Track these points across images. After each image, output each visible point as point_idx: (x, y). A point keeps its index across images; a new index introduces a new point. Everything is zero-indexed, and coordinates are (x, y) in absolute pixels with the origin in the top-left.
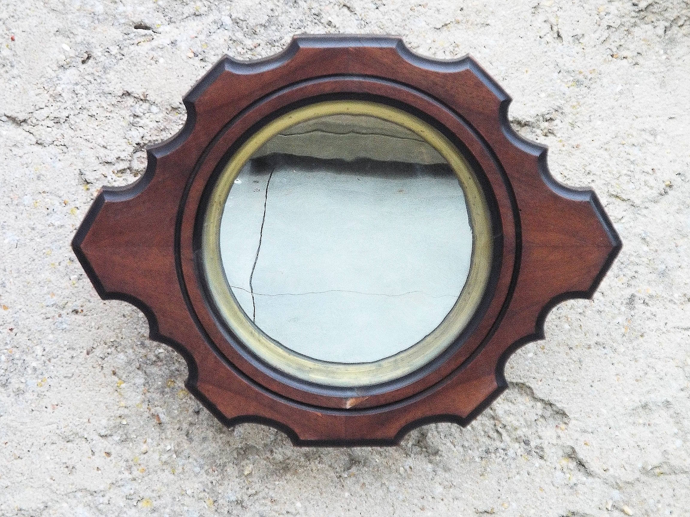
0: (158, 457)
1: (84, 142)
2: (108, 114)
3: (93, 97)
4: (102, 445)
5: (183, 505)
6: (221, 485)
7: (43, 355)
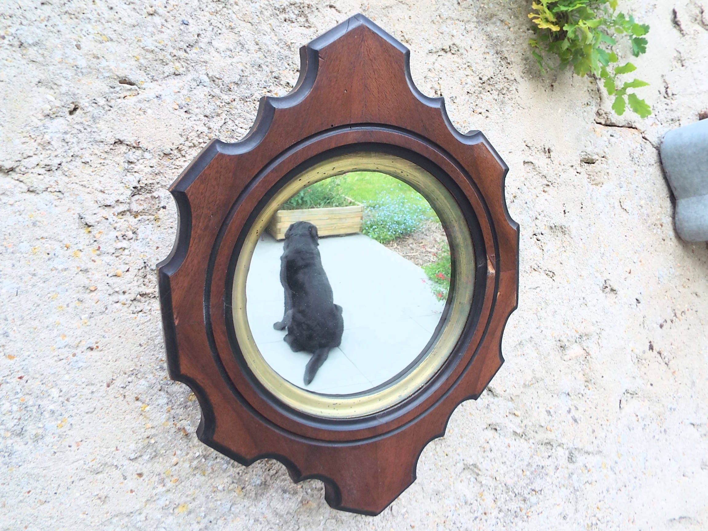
0: (188, 465)
1: (81, 188)
2: (102, 161)
3: (85, 146)
4: (132, 468)
5: (216, 500)
6: (246, 473)
7: (59, 396)
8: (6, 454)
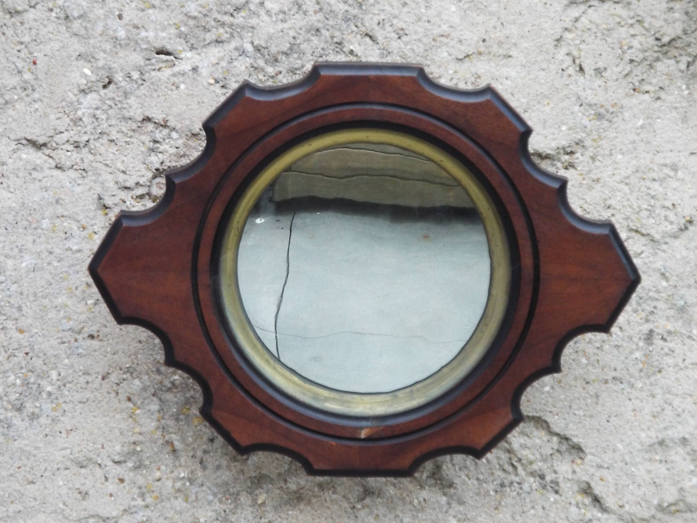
0: (171, 485)
1: (104, 167)
2: (128, 140)
3: (113, 122)
4: (115, 471)
6: (234, 513)
7: (58, 380)
8: (6, 426)
